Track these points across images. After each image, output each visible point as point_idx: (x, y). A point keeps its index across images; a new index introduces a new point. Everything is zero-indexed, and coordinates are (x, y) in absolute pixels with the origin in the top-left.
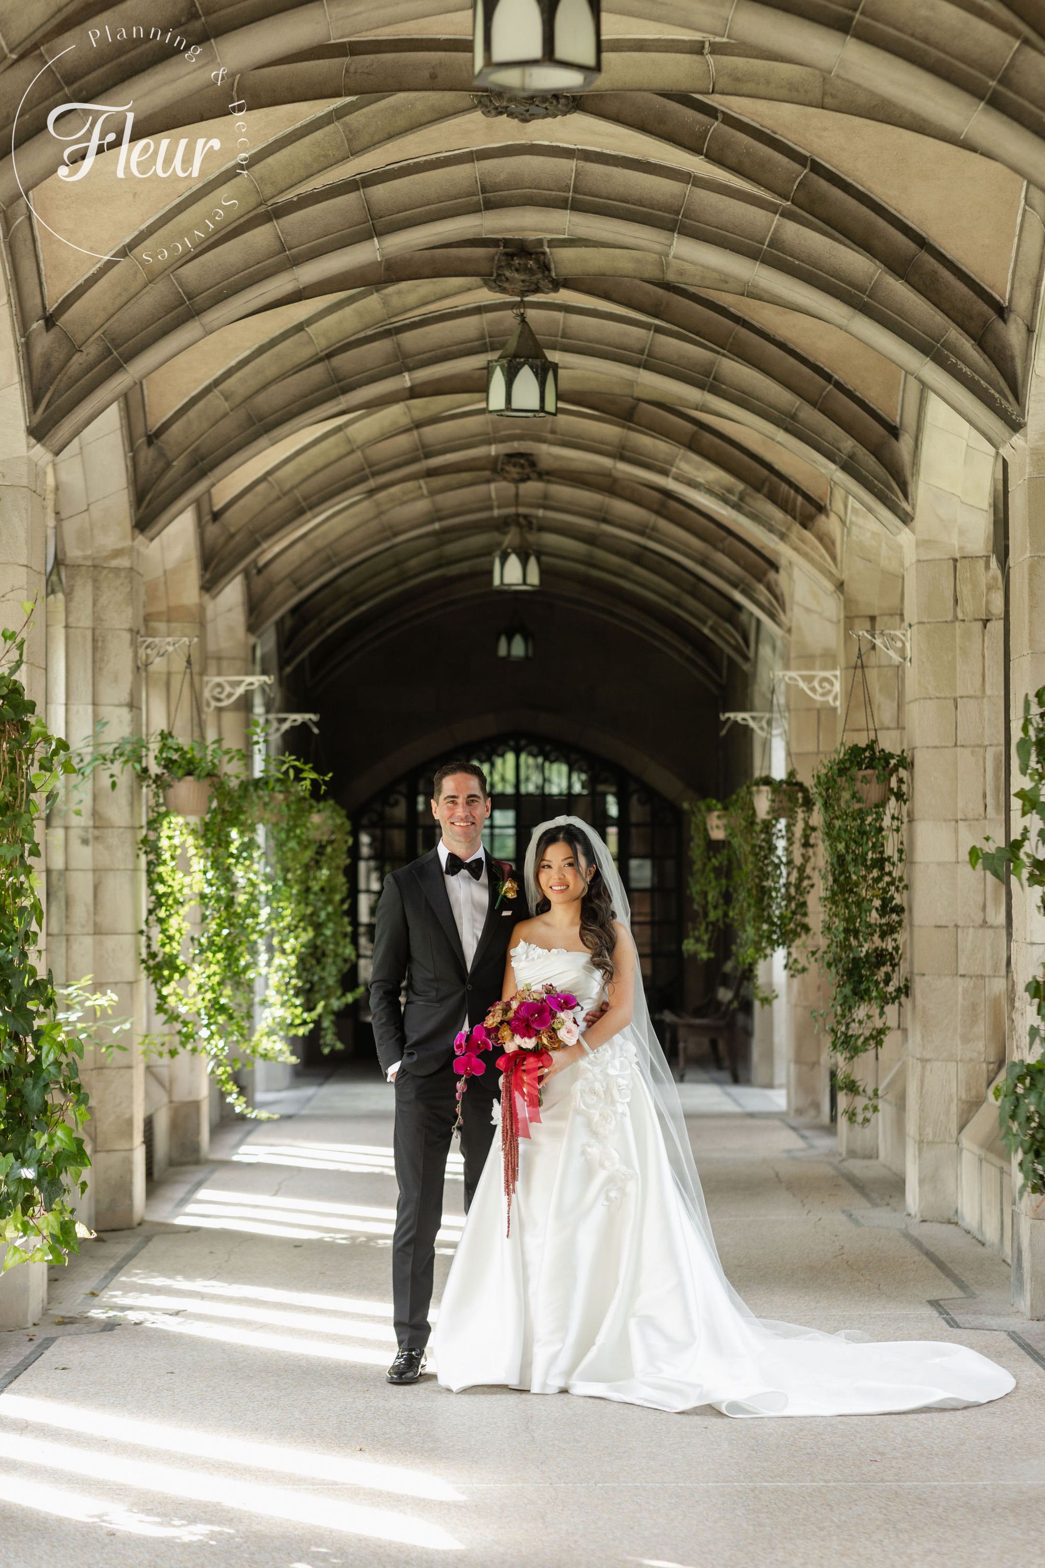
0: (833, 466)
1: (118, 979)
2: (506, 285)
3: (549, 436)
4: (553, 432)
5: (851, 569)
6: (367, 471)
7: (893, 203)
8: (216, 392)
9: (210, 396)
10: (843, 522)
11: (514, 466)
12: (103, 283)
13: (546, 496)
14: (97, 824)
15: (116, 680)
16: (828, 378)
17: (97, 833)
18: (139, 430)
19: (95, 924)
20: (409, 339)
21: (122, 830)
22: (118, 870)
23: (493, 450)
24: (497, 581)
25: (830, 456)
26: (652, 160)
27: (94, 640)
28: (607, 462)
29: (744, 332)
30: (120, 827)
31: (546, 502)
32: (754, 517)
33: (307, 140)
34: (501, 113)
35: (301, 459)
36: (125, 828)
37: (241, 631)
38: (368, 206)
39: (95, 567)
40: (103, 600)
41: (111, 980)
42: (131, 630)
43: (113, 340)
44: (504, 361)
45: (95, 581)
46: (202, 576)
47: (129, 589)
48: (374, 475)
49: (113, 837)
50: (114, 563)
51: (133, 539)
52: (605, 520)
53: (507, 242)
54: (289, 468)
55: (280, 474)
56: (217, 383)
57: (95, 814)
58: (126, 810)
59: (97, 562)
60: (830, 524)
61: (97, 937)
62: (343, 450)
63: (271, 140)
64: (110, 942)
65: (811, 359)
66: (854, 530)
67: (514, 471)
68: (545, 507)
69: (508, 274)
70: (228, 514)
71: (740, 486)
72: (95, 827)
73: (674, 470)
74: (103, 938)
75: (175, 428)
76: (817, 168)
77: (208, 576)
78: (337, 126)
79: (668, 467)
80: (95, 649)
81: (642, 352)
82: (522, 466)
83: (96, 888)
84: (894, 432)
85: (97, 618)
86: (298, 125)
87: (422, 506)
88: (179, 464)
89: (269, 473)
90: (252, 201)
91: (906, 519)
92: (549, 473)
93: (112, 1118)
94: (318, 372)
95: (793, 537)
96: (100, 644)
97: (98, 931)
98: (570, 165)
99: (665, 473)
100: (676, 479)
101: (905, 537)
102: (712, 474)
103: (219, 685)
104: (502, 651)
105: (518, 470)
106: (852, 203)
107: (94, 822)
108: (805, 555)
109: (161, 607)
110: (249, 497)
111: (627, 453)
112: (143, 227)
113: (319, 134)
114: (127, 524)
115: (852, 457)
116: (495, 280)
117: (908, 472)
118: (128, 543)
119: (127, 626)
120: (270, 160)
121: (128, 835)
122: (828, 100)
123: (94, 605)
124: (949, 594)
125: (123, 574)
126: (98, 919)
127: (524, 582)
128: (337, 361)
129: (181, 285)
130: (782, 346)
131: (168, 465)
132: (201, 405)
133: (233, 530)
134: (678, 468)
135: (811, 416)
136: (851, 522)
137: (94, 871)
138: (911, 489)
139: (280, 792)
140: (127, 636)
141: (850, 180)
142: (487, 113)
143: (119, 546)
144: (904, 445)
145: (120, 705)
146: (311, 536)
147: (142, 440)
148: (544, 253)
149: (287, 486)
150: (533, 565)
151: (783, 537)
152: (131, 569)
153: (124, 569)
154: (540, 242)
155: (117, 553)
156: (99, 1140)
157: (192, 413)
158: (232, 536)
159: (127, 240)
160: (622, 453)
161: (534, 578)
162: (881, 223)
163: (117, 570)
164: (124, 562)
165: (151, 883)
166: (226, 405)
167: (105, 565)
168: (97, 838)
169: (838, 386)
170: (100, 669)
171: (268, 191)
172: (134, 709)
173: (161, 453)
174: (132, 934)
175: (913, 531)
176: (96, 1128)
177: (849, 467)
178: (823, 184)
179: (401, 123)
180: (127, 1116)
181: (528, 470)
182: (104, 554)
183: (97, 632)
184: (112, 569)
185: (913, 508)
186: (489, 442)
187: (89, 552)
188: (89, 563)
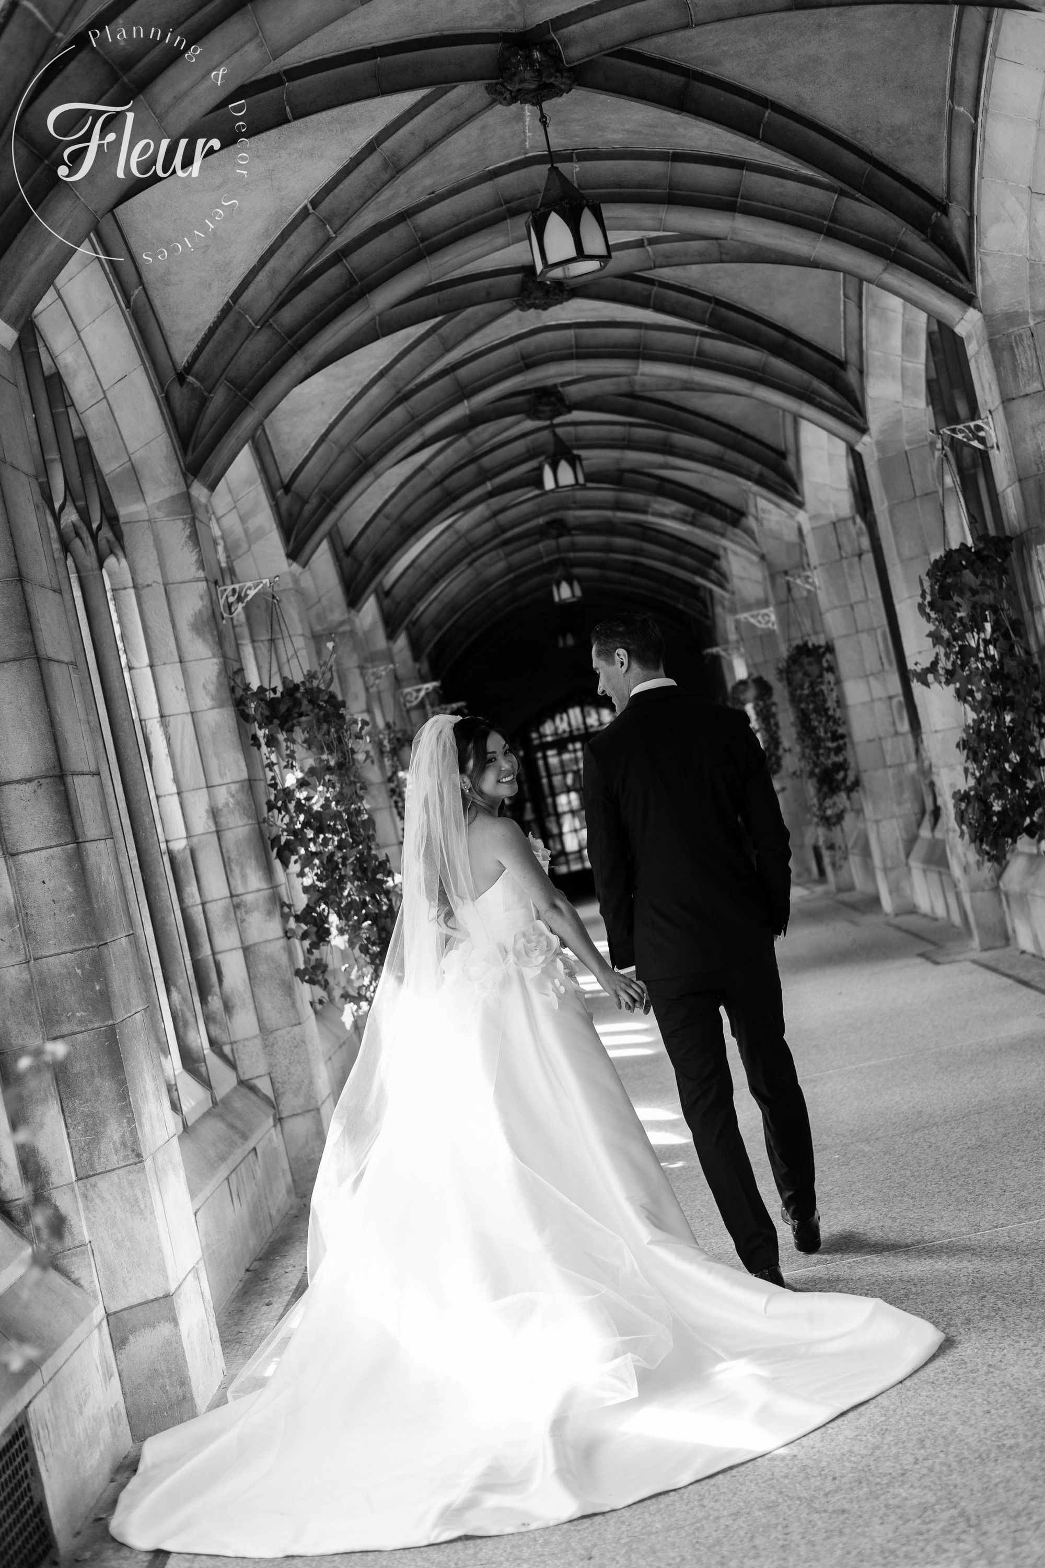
0: (750, 484)
2: (541, 415)
3: (573, 505)
4: (575, 502)
5: (768, 545)
6: (470, 549)
7: (766, 313)
9: (377, 520)
10: (757, 519)
11: (553, 528)
12: (314, 460)
13: (574, 544)
15: (356, 697)
16: (737, 431)
18: (339, 548)
20: (486, 461)
23: (541, 520)
24: (556, 599)
25: (747, 477)
26: (618, 320)
28: (609, 514)
29: (684, 415)
31: (574, 547)
32: (705, 527)
33: (418, 349)
34: (530, 308)
35: (431, 549)
37: (410, 662)
38: (457, 382)
43: (325, 493)
44: (549, 460)
48: (475, 549)
50: (341, 629)
51: (349, 613)
53: (536, 390)
54: (425, 556)
56: (380, 510)
60: (751, 522)
62: (455, 538)
63: (397, 353)
65: (726, 421)
66: (765, 522)
67: (553, 532)
68: (575, 551)
69: (541, 408)
70: (394, 591)
71: (691, 510)
73: (650, 509)
75: (361, 542)
76: (718, 302)
78: (434, 337)
79: (646, 508)
81: (624, 440)
82: (558, 528)
84: (783, 455)
86: (411, 341)
87: (501, 565)
88: (366, 563)
89: (414, 561)
90: (392, 392)
91: (800, 505)
92: (575, 528)
94: (436, 492)
95: (729, 534)
98: (571, 333)
99: (645, 512)
100: (652, 515)
101: (802, 517)
102: (674, 507)
104: (561, 644)
105: (555, 531)
106: (742, 318)
108: (738, 544)
109: (370, 651)
110: (405, 579)
111: (621, 506)
112: (331, 421)
113: (424, 344)
114: (344, 605)
115: (761, 475)
116: (533, 414)
117: (795, 476)
118: (346, 616)
120: (399, 366)
121: (383, 788)
122: (724, 257)
124: (834, 544)
125: (349, 634)
127: (574, 596)
128: (447, 483)
129: (357, 451)
130: (708, 418)
131: (361, 565)
132: (373, 526)
133: (398, 599)
134: (655, 508)
135: (732, 456)
136: (763, 518)
138: (799, 486)
140: (357, 671)
141: (739, 305)
142: (523, 310)
143: (342, 619)
144: (790, 462)
146: (440, 597)
147: (342, 554)
148: (559, 392)
150: (576, 586)
151: (723, 535)
152: (351, 631)
153: (348, 631)
154: (555, 386)
155: (342, 623)
157: (369, 531)
158: (398, 604)
159: (323, 431)
160: (618, 506)
161: (578, 592)
162: (763, 327)
163: (344, 633)
164: (347, 628)
166: (388, 523)
169: (745, 435)
171: (401, 384)
173: (355, 559)
175: (806, 511)
177: (760, 481)
178: (724, 311)
179: (472, 326)
181: (562, 529)
182: (334, 624)
185: (803, 497)
186: (538, 515)
187: (325, 626)
188: (326, 632)
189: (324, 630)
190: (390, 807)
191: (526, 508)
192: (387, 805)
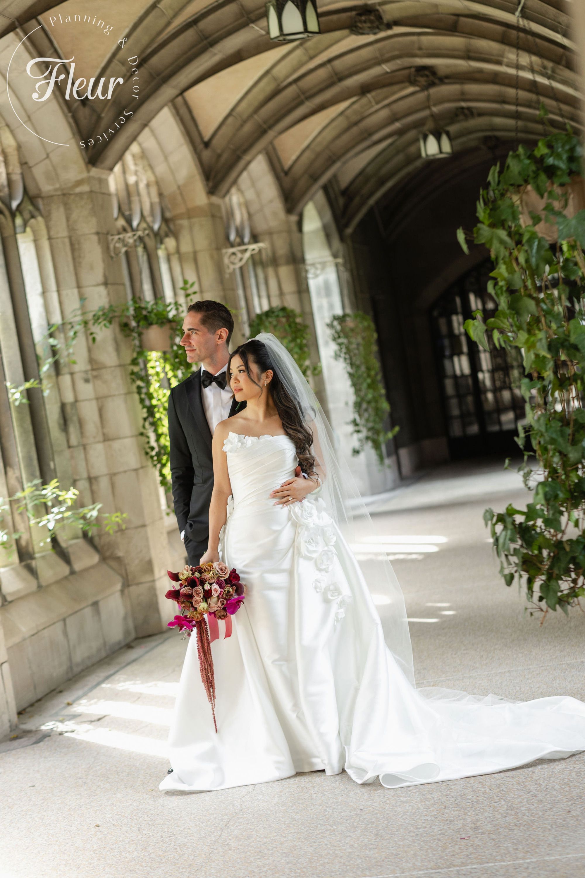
1: (126, 468)
3: (418, 52)
4: (420, 49)
6: (302, 97)
8: (115, 61)
9: (112, 65)
11: (422, 76)
13: (463, 93)
14: (95, 367)
15: (92, 268)
17: (95, 373)
19: (104, 434)
21: (113, 369)
22: (114, 396)
23: (385, 68)
24: (423, 154)
27: (72, 245)
30: (111, 367)
31: (463, 97)
35: (250, 96)
36: (115, 366)
37: (282, 214)
39: (64, 195)
40: (74, 216)
41: (121, 469)
42: (98, 233)
45: (66, 204)
46: (207, 185)
47: (91, 206)
48: (309, 98)
49: (107, 375)
50: (78, 190)
51: (89, 171)
52: (504, 102)
54: (244, 105)
55: (239, 109)
57: (91, 361)
58: (114, 354)
59: (65, 192)
61: (107, 443)
62: (273, 86)
64: (116, 445)
67: (422, 80)
68: (464, 100)
70: (215, 142)
72: (93, 370)
73: (505, 60)
74: (111, 443)
77: (211, 184)
79: (500, 59)
80: (73, 250)
82: (427, 76)
83: (101, 411)
85: (71, 229)
87: (384, 114)
89: (233, 110)
92: (447, 77)
93: (137, 562)
94: (190, 35)
96: (76, 246)
97: (106, 439)
99: (499, 63)
100: (508, 65)
103: (234, 254)
105: (425, 79)
107: (92, 366)
109: (181, 209)
110: (224, 129)
111: (472, 54)
114: (81, 163)
118: (85, 175)
119: (94, 231)
121: (119, 371)
123: (68, 219)
125: (85, 196)
126: (106, 431)
127: (441, 152)
128: (201, 25)
132: (108, 72)
133: (219, 151)
134: (507, 58)
137: (97, 399)
139: (283, 317)
140: (95, 238)
143: (80, 177)
145: (98, 285)
146: (312, 146)
149: (245, 116)
150: (445, 140)
152: (91, 192)
153: (86, 193)
155: (79, 183)
156: (130, 577)
158: (219, 156)
160: (468, 55)
163: (80, 195)
164: (85, 188)
165: (142, 401)
167: (72, 192)
168: (95, 377)
170: (80, 263)
172: (109, 286)
174: (132, 437)
176: (126, 570)
180: (147, 559)
181: (431, 78)
182: (70, 185)
183: (73, 238)
184: (77, 195)
186: (379, 62)
187: (57, 186)
188: (59, 193)
189: (56, 190)
190: (129, 393)
191: (365, 53)
192: (123, 391)
